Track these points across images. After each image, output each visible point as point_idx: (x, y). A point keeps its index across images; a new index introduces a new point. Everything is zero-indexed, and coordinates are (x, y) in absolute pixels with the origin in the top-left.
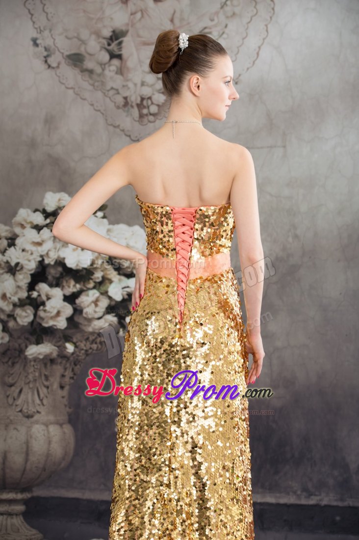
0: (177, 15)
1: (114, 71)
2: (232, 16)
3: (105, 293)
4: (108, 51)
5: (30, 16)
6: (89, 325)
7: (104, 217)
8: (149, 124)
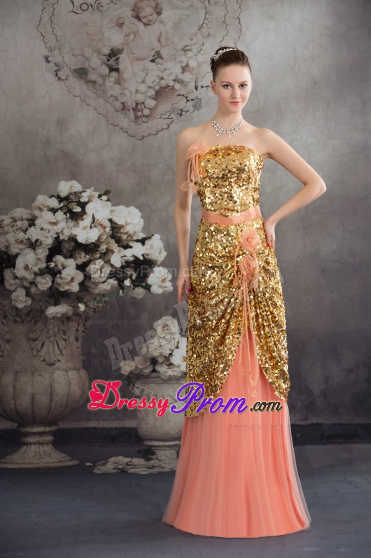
0: (163, 36)
1: (113, 81)
2: (207, 36)
3: (108, 262)
4: (107, 65)
5: (42, 38)
6: (96, 288)
7: (108, 200)
8: (143, 124)
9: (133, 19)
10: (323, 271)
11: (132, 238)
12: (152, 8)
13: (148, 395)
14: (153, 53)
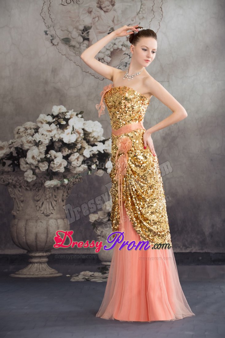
0: (116, 18)
1: (85, 46)
2: (142, 19)
3: (82, 154)
4: (82, 36)
5: (43, 20)
6: (75, 170)
7: (82, 117)
9: (98, 8)
10: (211, 160)
11: (97, 140)
13: (105, 235)
14: (109, 29)
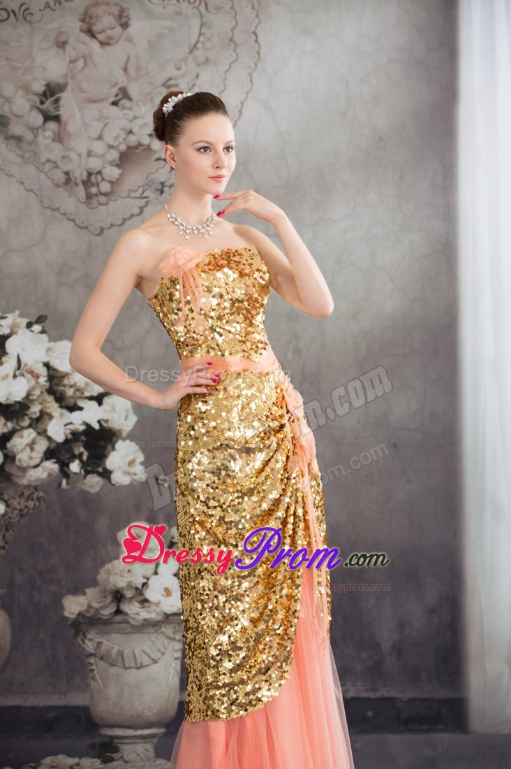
0: (132, 62)
1: (50, 137)
2: (204, 63)
3: (43, 433)
4: (41, 111)
6: (24, 477)
7: (43, 332)
8: (100, 207)
9: (83, 35)
10: (395, 446)
11: (83, 393)
12: (114, 16)
13: (109, 652)
14: (115, 91)
